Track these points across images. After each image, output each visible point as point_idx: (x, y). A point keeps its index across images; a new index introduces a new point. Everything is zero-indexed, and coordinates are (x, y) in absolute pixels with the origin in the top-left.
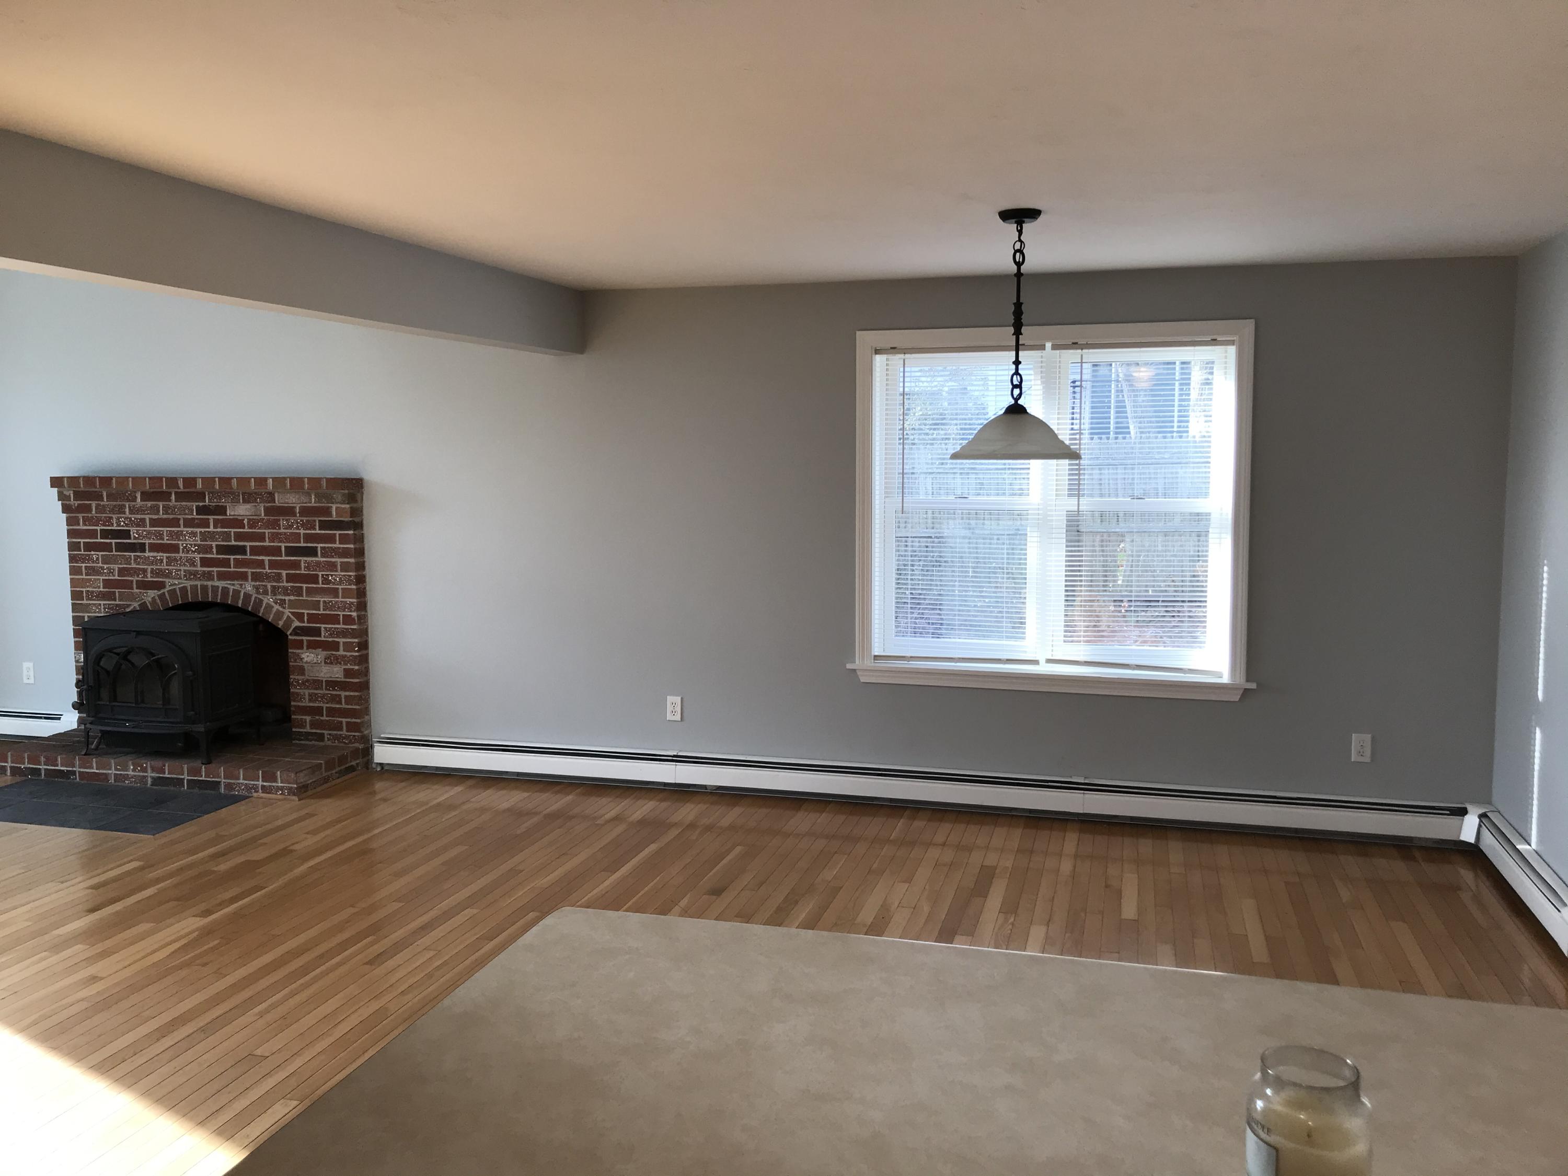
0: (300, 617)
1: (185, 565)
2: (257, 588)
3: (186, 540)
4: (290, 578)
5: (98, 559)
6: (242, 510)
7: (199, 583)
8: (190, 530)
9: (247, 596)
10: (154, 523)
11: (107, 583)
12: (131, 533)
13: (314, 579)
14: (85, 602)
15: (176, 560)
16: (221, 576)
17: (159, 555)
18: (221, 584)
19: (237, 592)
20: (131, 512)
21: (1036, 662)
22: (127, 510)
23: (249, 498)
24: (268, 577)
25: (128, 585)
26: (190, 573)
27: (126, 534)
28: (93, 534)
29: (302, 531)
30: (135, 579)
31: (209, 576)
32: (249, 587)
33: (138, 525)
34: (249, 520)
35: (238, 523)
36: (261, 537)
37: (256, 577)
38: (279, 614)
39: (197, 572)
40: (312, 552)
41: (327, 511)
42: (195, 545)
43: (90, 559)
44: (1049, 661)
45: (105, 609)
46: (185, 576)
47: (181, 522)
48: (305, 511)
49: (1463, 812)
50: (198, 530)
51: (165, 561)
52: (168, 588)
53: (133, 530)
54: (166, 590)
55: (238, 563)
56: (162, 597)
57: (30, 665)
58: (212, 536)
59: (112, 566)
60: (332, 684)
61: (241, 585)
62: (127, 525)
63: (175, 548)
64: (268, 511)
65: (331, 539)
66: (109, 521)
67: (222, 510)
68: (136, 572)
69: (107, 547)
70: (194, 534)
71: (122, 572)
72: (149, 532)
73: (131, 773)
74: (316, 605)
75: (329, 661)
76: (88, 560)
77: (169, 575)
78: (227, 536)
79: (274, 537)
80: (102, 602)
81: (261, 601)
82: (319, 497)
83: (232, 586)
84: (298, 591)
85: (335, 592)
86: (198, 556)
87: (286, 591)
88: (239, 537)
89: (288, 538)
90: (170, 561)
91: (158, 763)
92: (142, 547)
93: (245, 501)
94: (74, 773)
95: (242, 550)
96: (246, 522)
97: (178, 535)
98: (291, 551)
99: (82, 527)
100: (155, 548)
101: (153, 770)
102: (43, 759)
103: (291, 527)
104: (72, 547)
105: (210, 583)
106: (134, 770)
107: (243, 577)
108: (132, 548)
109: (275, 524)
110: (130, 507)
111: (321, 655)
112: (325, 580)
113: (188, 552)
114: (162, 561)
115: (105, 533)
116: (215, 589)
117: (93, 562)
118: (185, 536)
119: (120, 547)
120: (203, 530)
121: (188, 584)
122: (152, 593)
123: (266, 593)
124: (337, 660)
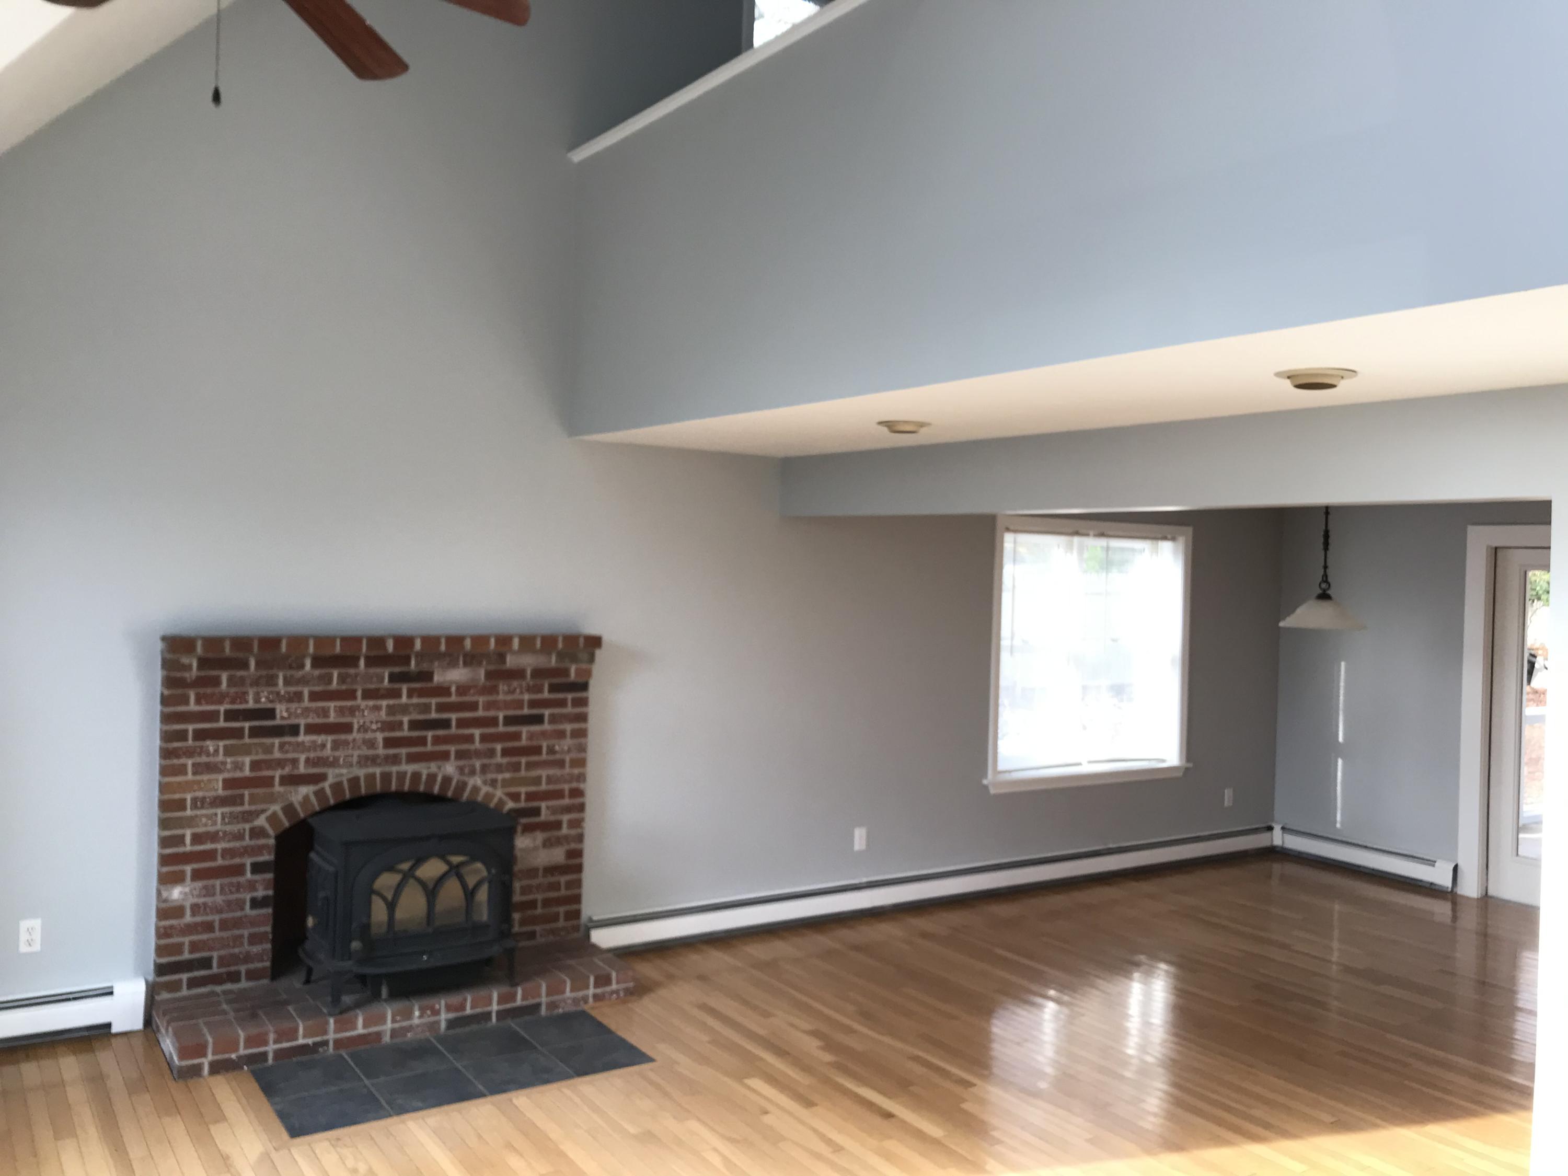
0: (515, 797)
1: (359, 748)
2: (461, 769)
3: (364, 716)
4: (506, 752)
5: (216, 751)
6: (456, 675)
7: (378, 771)
8: (371, 703)
9: (447, 780)
10: (314, 697)
11: (228, 784)
12: (278, 712)
13: (537, 750)
14: (189, 812)
15: (346, 743)
16: (412, 758)
17: (319, 739)
18: (410, 768)
19: (432, 777)
20: (287, 682)
21: (1079, 764)
22: (281, 682)
23: (471, 660)
24: (478, 754)
25: (268, 782)
26: (367, 758)
27: (270, 713)
28: (212, 716)
29: (526, 697)
30: (277, 774)
31: (395, 760)
32: (450, 768)
33: (290, 700)
34: (458, 688)
35: (443, 690)
36: (473, 706)
37: (460, 755)
38: (489, 796)
39: (377, 756)
40: (538, 719)
41: (565, 672)
42: (377, 722)
43: (203, 751)
44: (1090, 762)
45: (223, 818)
46: (359, 763)
47: (359, 694)
48: (538, 673)
49: (1270, 829)
50: (384, 703)
51: (329, 746)
52: (331, 780)
53: (281, 710)
54: (326, 785)
55: (437, 740)
56: (320, 794)
57: (36, 923)
58: (404, 709)
59: (240, 759)
60: (551, 870)
61: (439, 768)
62: (271, 701)
63: (347, 728)
64: (489, 675)
65: (562, 703)
66: (243, 697)
67: (428, 676)
68: (280, 763)
69: (237, 734)
70: (377, 708)
71: (255, 765)
72: (307, 710)
73: (416, 1021)
74: (537, 781)
75: (547, 844)
76: (200, 754)
77: (334, 763)
78: (426, 708)
79: (489, 706)
80: (219, 811)
81: (465, 784)
82: (561, 656)
83: (424, 769)
84: (516, 767)
85: (561, 764)
86: (380, 736)
87: (499, 768)
88: (441, 708)
89: (507, 705)
90: (336, 745)
91: (455, 999)
92: (294, 730)
93: (466, 664)
94: (325, 1043)
95: (446, 724)
96: (453, 689)
97: (352, 711)
98: (509, 721)
99: (193, 707)
100: (312, 729)
101: (449, 1008)
102: (272, 1037)
103: (512, 692)
104: (167, 737)
105: (394, 769)
106: (421, 1017)
107: (445, 756)
108: (278, 731)
109: (493, 690)
110: (285, 678)
111: (540, 836)
112: (551, 751)
113: (366, 731)
114: (323, 746)
115: (231, 715)
116: (401, 776)
117: (208, 755)
118: (363, 711)
119: (256, 732)
120: (391, 702)
121: (361, 773)
122: (305, 790)
123: (473, 772)
124: (558, 841)
